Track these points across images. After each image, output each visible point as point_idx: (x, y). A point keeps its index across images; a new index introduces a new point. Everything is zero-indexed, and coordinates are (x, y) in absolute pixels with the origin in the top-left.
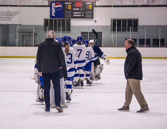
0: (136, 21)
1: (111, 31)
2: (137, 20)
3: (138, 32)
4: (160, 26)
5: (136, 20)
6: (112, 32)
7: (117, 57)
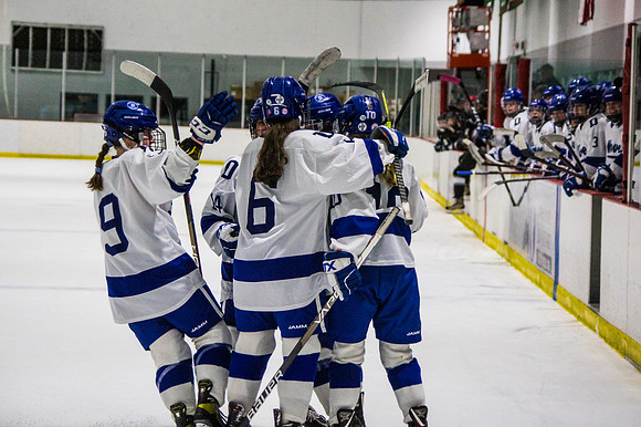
0: (96, 36)
1: (14, 64)
2: (100, 33)
3: (101, 72)
4: (160, 54)
5: (97, 31)
6: (16, 68)
7: (16, 151)
